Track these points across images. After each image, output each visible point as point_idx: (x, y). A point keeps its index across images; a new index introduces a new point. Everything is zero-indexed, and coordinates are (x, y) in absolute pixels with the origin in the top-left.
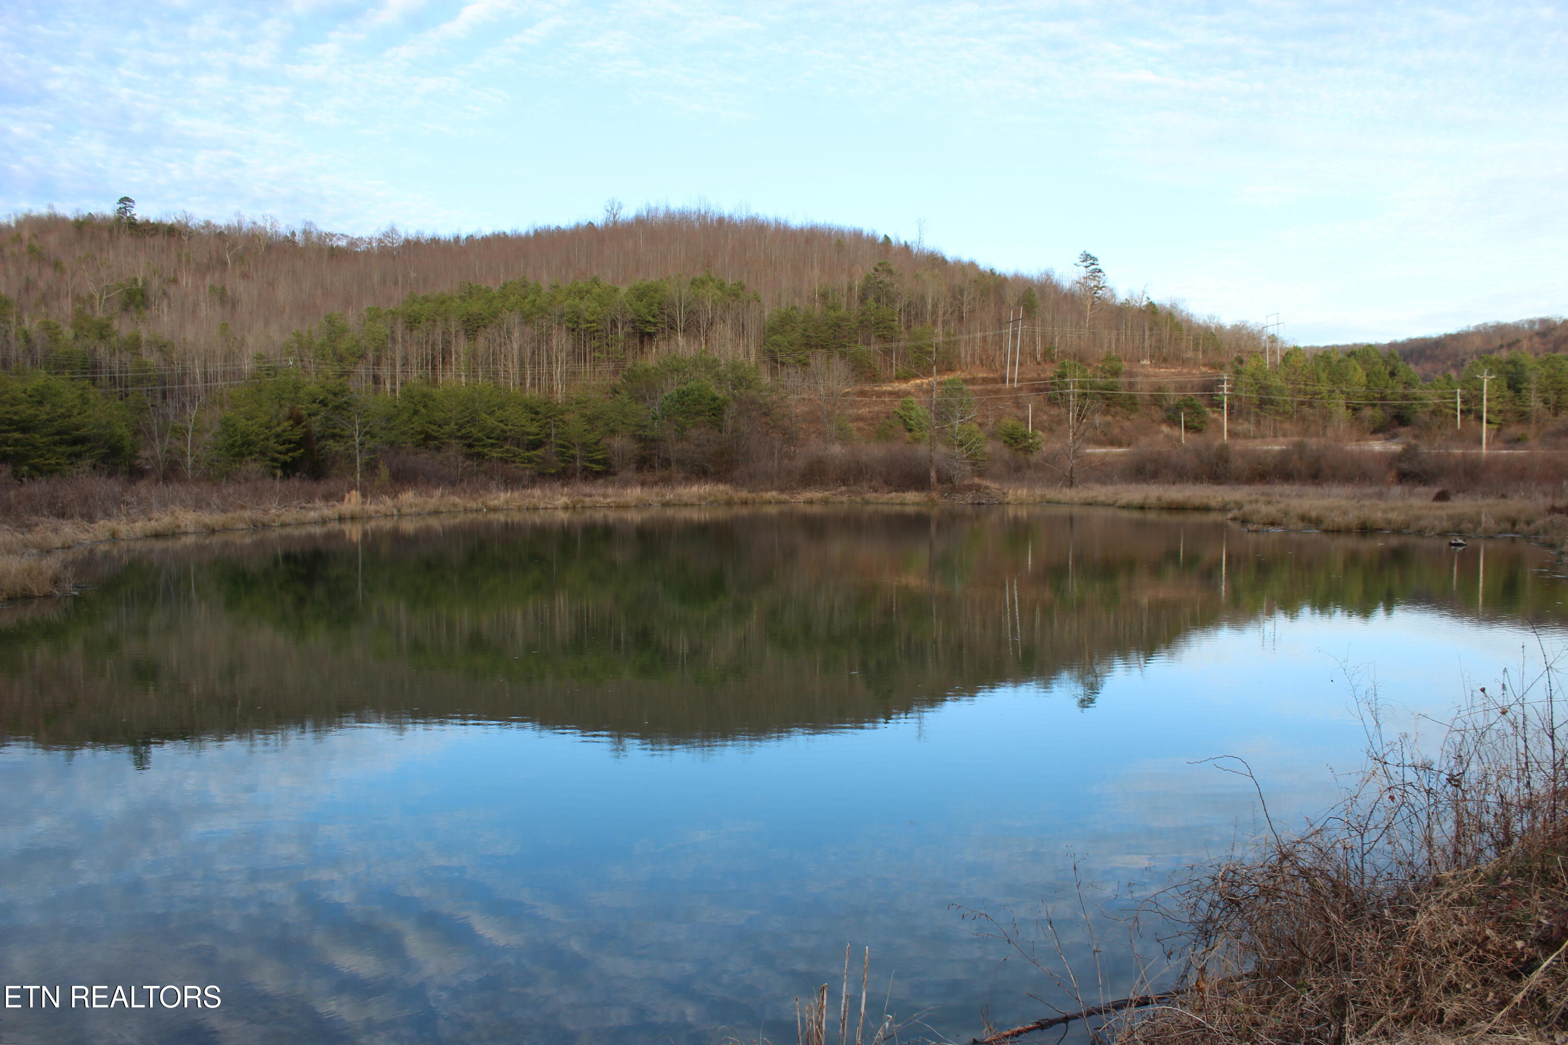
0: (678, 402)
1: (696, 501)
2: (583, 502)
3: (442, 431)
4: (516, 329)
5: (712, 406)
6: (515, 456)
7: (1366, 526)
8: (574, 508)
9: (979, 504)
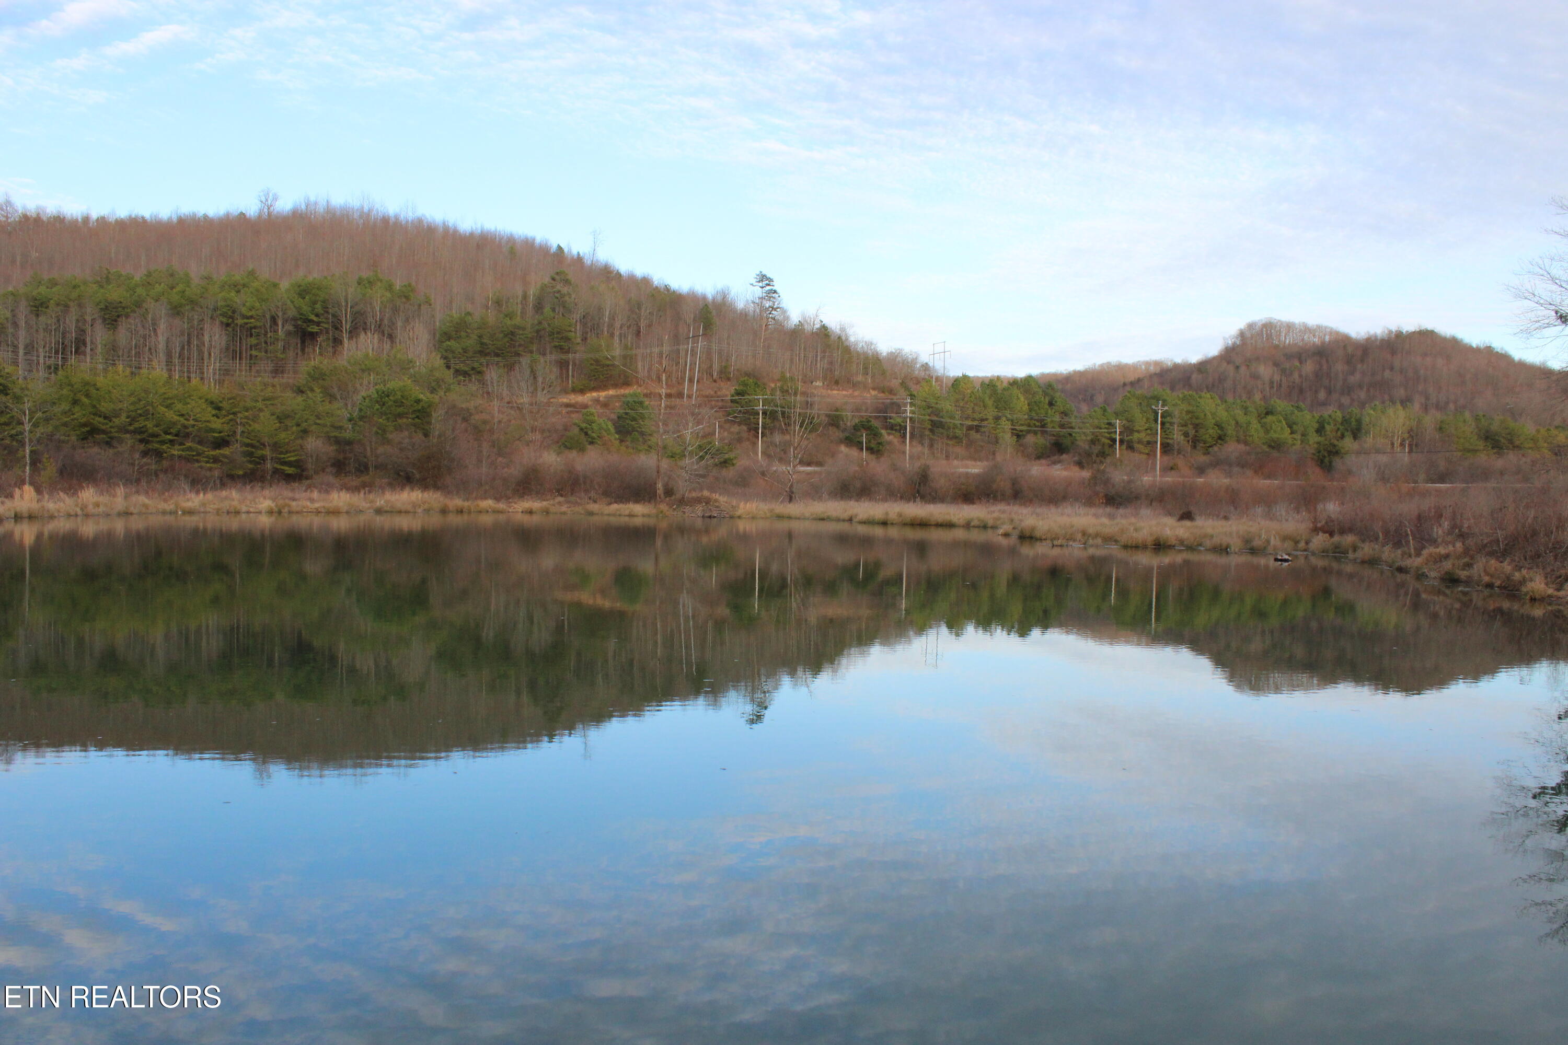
0: (377, 402)
1: (409, 508)
2: (289, 506)
3: (111, 424)
4: (163, 320)
5: (416, 408)
6: (198, 454)
7: (1159, 542)
8: (280, 512)
9: (710, 517)
